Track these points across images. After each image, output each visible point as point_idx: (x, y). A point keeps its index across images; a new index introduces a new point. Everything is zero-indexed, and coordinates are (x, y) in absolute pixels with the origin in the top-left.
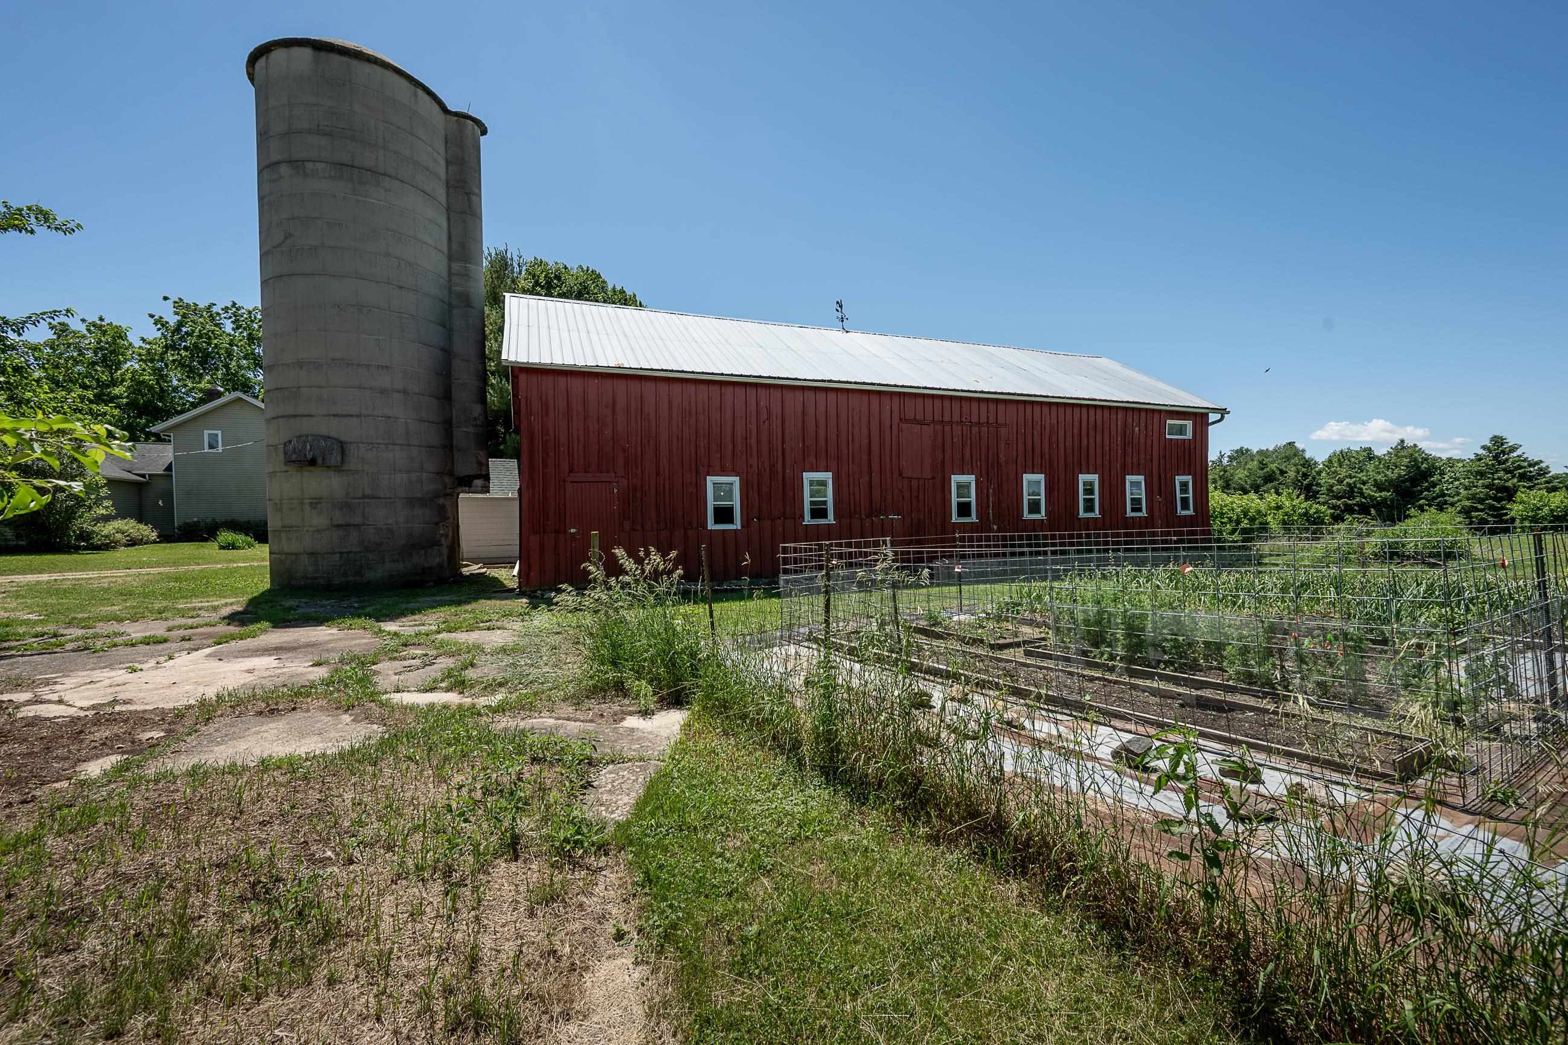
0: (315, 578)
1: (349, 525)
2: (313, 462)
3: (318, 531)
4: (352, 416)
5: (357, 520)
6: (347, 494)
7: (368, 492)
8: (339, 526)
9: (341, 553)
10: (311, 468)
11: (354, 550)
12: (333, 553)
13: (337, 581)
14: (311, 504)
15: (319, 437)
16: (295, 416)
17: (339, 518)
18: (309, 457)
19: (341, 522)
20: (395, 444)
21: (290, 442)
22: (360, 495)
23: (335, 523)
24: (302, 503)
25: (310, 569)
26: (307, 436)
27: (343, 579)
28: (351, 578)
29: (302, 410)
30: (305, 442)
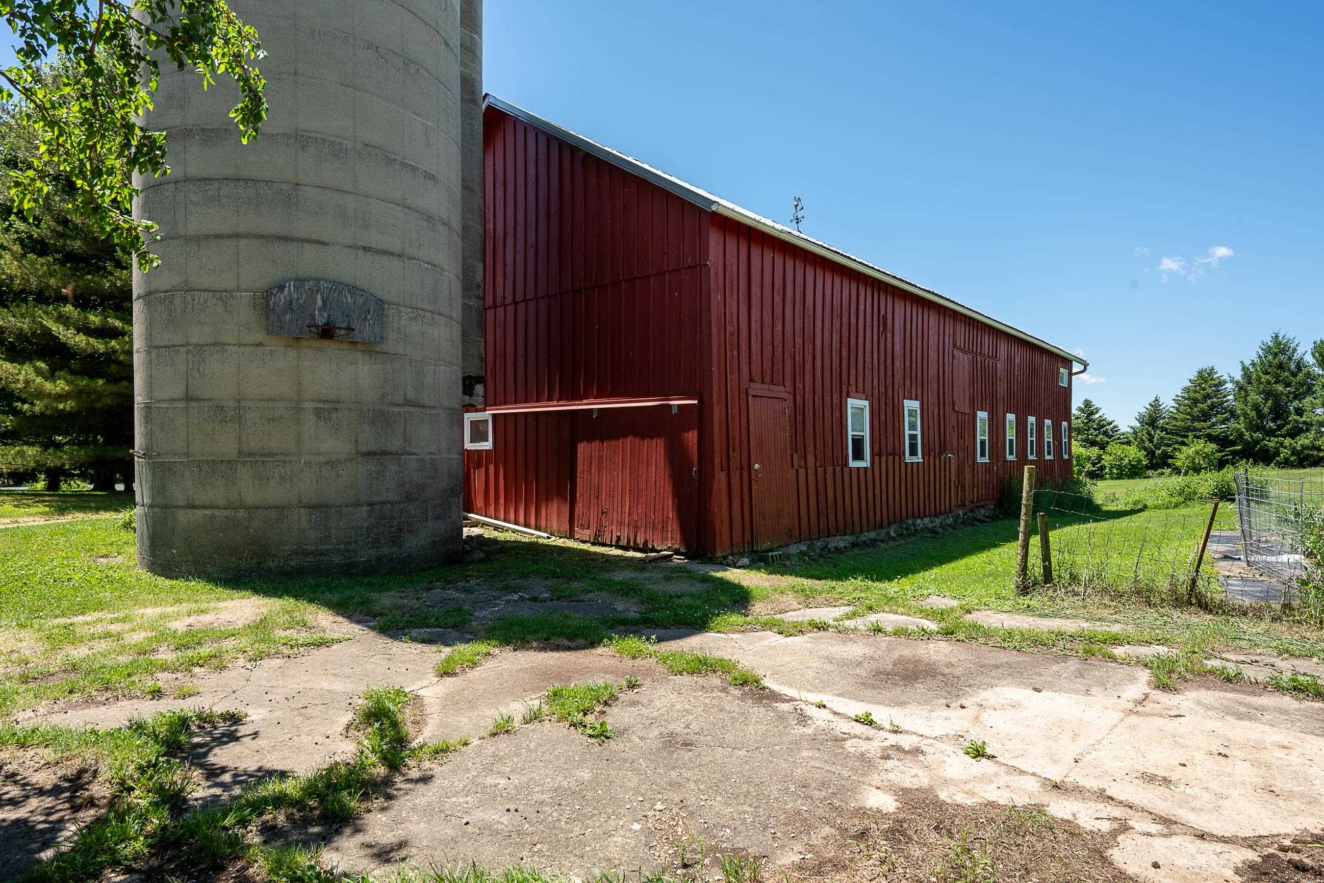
0: (322, 553)
1: (384, 453)
2: (327, 333)
3: (331, 464)
4: (392, 254)
5: (396, 444)
6: (384, 396)
7: (411, 395)
8: (369, 454)
9: (371, 505)
10: (325, 343)
11: (391, 498)
12: (358, 504)
13: (363, 556)
14: (317, 412)
15: (339, 286)
16: (286, 239)
17: (370, 439)
18: (320, 320)
19: (373, 446)
20: (441, 314)
21: (281, 288)
22: (401, 400)
23: (363, 448)
24: (298, 410)
25: (312, 535)
26: (318, 280)
27: (373, 552)
28: (385, 550)
29: (302, 228)
30: (313, 292)
